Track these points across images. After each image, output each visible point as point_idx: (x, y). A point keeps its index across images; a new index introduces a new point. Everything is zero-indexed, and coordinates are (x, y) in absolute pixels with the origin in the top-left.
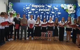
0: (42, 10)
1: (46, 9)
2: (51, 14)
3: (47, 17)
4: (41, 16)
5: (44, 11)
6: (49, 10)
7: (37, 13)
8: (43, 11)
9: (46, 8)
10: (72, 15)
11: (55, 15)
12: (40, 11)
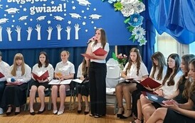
0: (39, 10)
1: (54, 5)
2: (69, 22)
3: (59, 30)
4: (39, 30)
5: (47, 14)
6: (63, 9)
7: (24, 21)
8: (42, 14)
9: (53, 2)
10: (136, 20)
11: (84, 23)
12: (33, 13)
